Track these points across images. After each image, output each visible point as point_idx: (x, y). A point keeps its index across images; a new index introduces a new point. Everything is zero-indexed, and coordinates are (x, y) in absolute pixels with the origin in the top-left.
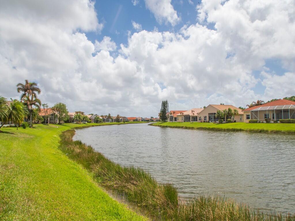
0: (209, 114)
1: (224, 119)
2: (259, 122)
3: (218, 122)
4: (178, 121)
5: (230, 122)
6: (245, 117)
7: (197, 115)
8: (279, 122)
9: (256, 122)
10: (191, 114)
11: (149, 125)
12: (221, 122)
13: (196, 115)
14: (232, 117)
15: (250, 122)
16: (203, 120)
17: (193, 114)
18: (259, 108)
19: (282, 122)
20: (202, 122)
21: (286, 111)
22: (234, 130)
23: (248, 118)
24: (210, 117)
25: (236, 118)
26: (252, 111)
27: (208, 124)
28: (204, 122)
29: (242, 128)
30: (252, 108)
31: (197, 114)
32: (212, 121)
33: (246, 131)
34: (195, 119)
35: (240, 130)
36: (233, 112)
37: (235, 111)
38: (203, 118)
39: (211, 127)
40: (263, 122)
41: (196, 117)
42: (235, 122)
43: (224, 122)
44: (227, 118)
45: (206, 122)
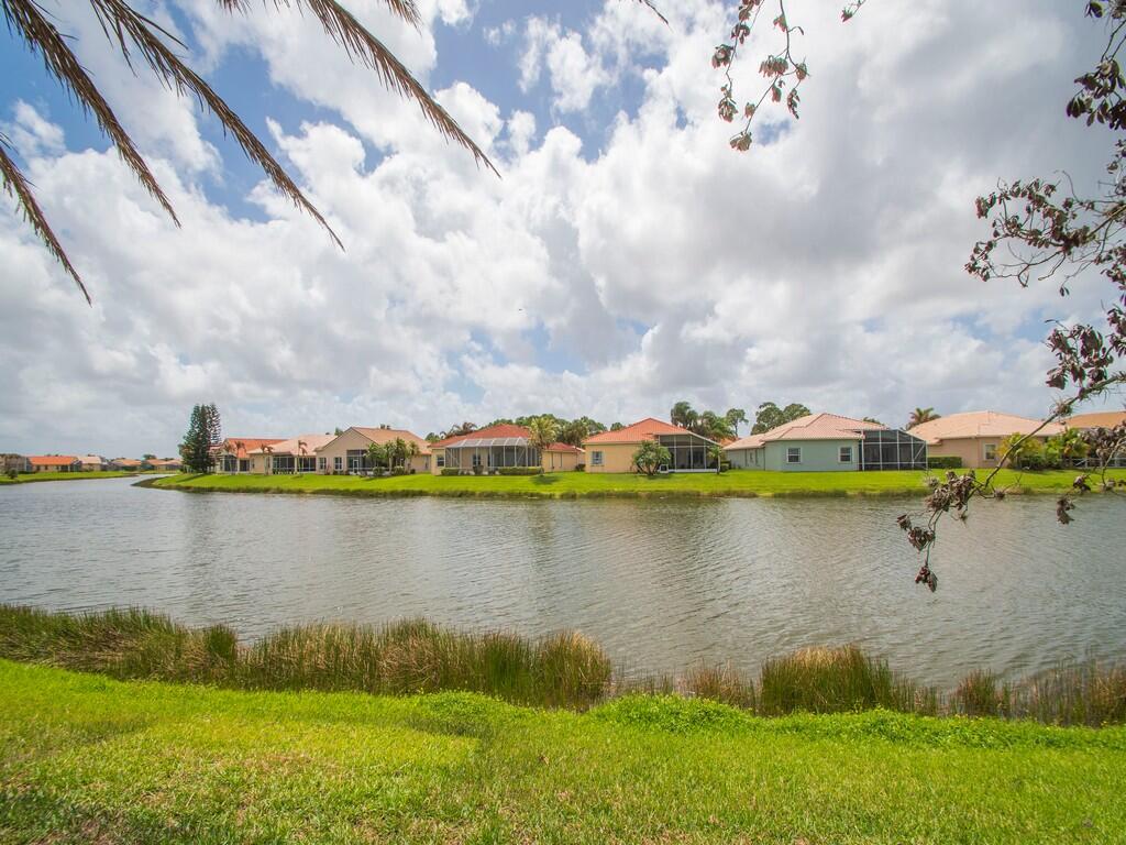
0: (349, 452)
1: (386, 465)
2: (462, 474)
3: (372, 473)
4: (252, 471)
5: (401, 473)
6: (434, 461)
7: (314, 454)
8: (497, 473)
9: (454, 473)
10: (297, 452)
11: (135, 485)
12: (379, 475)
13: (311, 452)
14: (407, 461)
15: (444, 473)
16: (333, 468)
17: (304, 451)
18: (463, 443)
19: (503, 473)
20: (328, 474)
21: (510, 449)
22: (407, 494)
23: (440, 464)
24: (350, 461)
25: (415, 464)
26: (449, 449)
27: (344, 478)
28: (335, 473)
29: (426, 489)
30: (450, 440)
31: (316, 451)
32: (356, 471)
33: (434, 495)
34: (308, 464)
35: (421, 494)
36: (408, 448)
37: (413, 446)
38: (331, 462)
39: (352, 488)
40: (468, 474)
41: (313, 460)
42: (413, 472)
43: (387, 473)
44: (394, 465)
45: (342, 473)
